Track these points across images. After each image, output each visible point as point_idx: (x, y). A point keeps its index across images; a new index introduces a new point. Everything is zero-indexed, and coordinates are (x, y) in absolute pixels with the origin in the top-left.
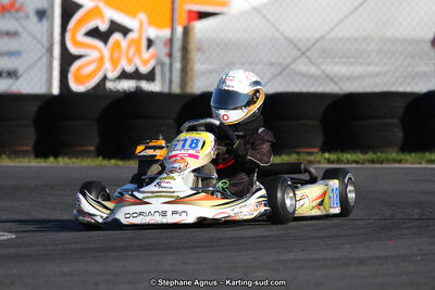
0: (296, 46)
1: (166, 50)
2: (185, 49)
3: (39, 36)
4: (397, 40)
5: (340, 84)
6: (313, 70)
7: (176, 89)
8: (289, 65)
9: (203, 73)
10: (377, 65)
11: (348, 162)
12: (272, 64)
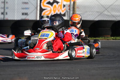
0: (104, 7)
1: (69, 8)
2: (74, 8)
3: (34, 4)
5: (117, 18)
6: (109, 14)
8: (102, 12)
11: (118, 39)
12: (98, 12)
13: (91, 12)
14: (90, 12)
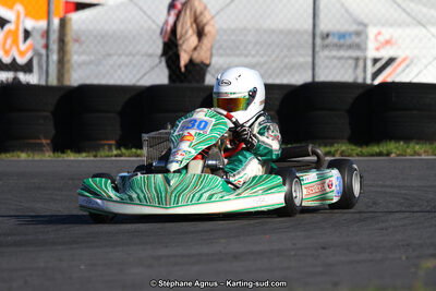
1: (43, 42)
2: (62, 41)
4: (273, 31)
7: (53, 81)
9: (80, 65)
10: (253, 56)
12: (150, 56)
13: (127, 56)
14: (120, 56)
